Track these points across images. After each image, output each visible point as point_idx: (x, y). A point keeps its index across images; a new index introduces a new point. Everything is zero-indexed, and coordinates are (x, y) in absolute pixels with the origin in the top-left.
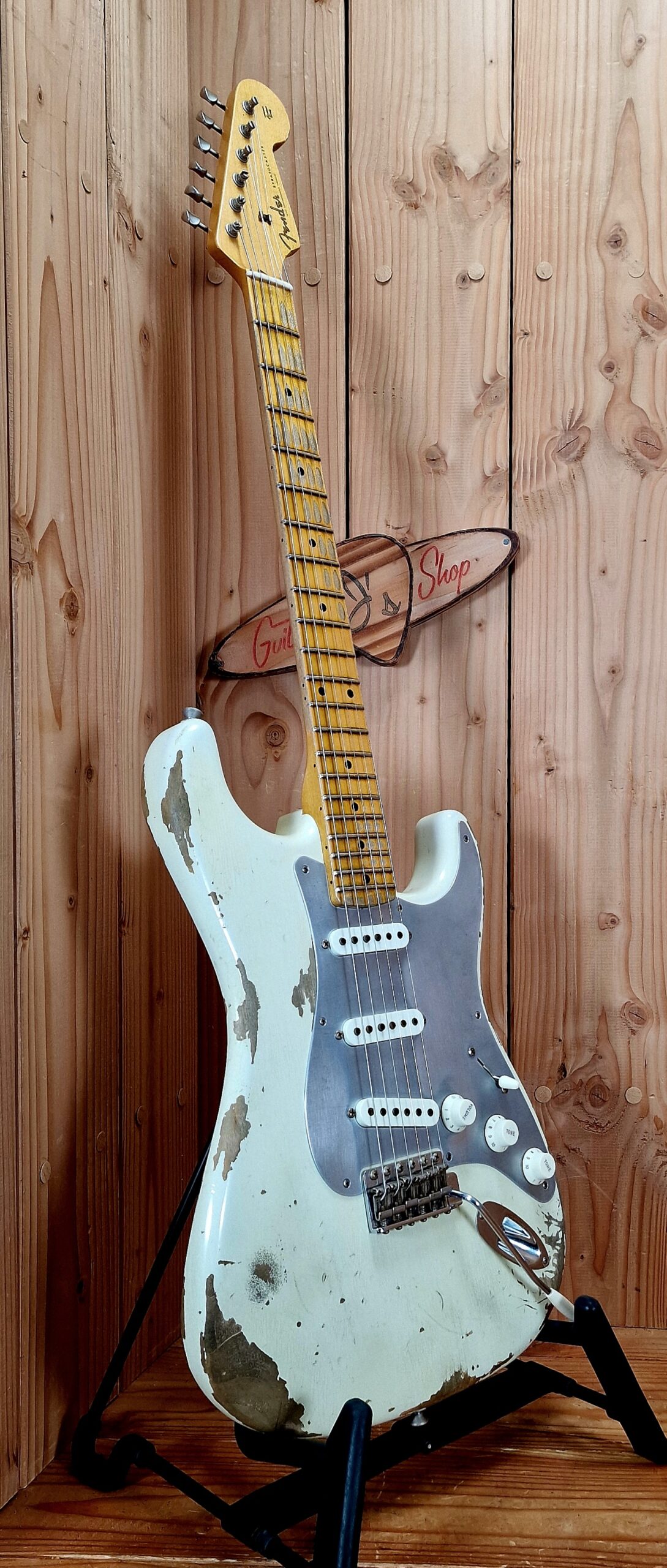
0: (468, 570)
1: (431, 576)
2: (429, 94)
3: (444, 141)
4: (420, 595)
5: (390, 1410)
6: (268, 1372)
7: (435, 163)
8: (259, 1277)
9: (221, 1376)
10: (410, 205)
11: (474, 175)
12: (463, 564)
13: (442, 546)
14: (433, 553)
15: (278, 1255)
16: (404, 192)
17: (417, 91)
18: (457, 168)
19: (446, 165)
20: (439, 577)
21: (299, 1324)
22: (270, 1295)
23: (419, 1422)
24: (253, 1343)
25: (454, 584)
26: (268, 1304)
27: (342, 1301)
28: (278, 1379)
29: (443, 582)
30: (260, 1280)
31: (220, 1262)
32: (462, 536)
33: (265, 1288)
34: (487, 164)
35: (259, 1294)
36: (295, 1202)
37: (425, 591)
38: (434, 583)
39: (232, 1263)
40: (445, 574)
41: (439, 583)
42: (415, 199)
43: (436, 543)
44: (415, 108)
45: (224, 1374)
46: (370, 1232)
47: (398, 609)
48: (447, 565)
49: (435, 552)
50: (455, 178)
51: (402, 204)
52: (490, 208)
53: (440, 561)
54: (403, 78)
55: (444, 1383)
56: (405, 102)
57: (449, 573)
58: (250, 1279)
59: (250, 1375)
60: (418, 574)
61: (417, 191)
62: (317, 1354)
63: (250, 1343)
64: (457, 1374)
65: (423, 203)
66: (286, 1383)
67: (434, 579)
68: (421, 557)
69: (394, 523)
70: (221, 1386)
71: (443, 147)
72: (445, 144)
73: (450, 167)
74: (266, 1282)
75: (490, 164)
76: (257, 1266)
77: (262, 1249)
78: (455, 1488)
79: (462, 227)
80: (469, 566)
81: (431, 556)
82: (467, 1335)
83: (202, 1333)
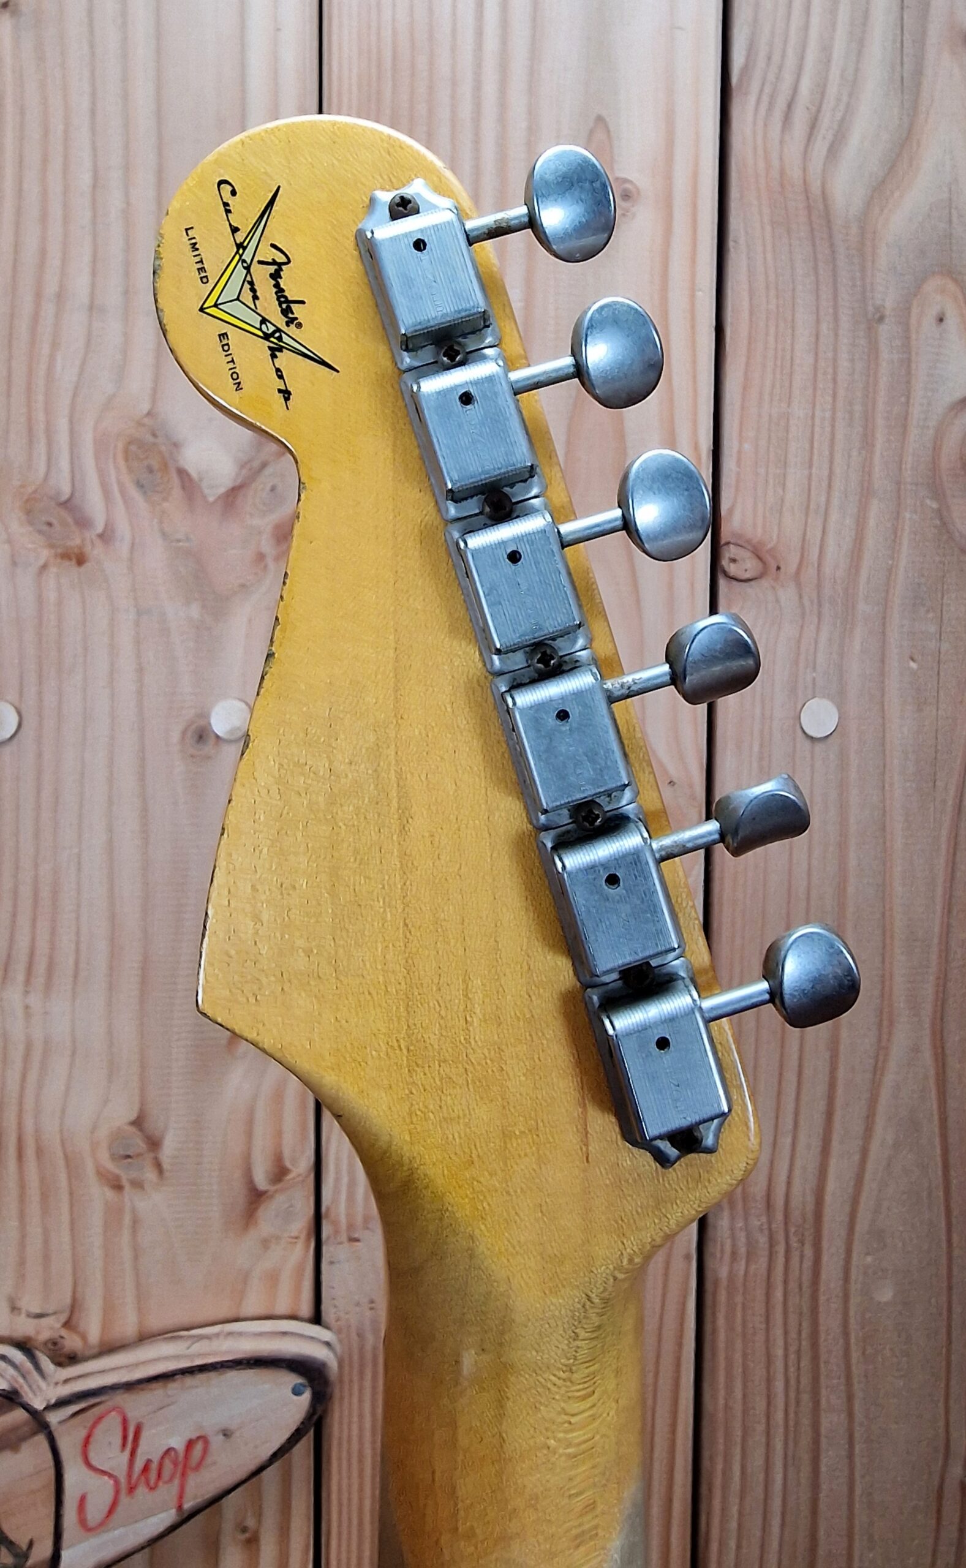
0: (203, 1458)
1: (110, 1475)
2: (112, 297)
3: (145, 407)
4: (83, 1522)
7: (126, 459)
10: (65, 556)
11: (222, 490)
12: (190, 1445)
13: (137, 1406)
14: (113, 1422)
16: (50, 524)
17: (80, 284)
18: (182, 473)
19: (155, 463)
20: (129, 1475)
25: (167, 1492)
29: (142, 1490)
32: (189, 1381)
34: (256, 464)
37: (95, 1511)
38: (117, 1492)
40: (146, 1469)
41: (131, 1489)
42: (78, 541)
43: (121, 1399)
44: (75, 322)
47: (26, 1556)
48: (151, 1447)
49: (119, 1420)
50: (177, 492)
51: (45, 554)
52: (266, 567)
53: (131, 1437)
54: (43, 253)
56: (49, 309)
57: (154, 1466)
60: (75, 1476)
61: (83, 523)
65: (96, 551)
67: (117, 1482)
68: (83, 1433)
69: (31, 1302)
71: (146, 421)
72: (149, 414)
73: (165, 466)
75: (264, 465)
79: (195, 611)
80: (205, 1451)
81: (109, 1435)
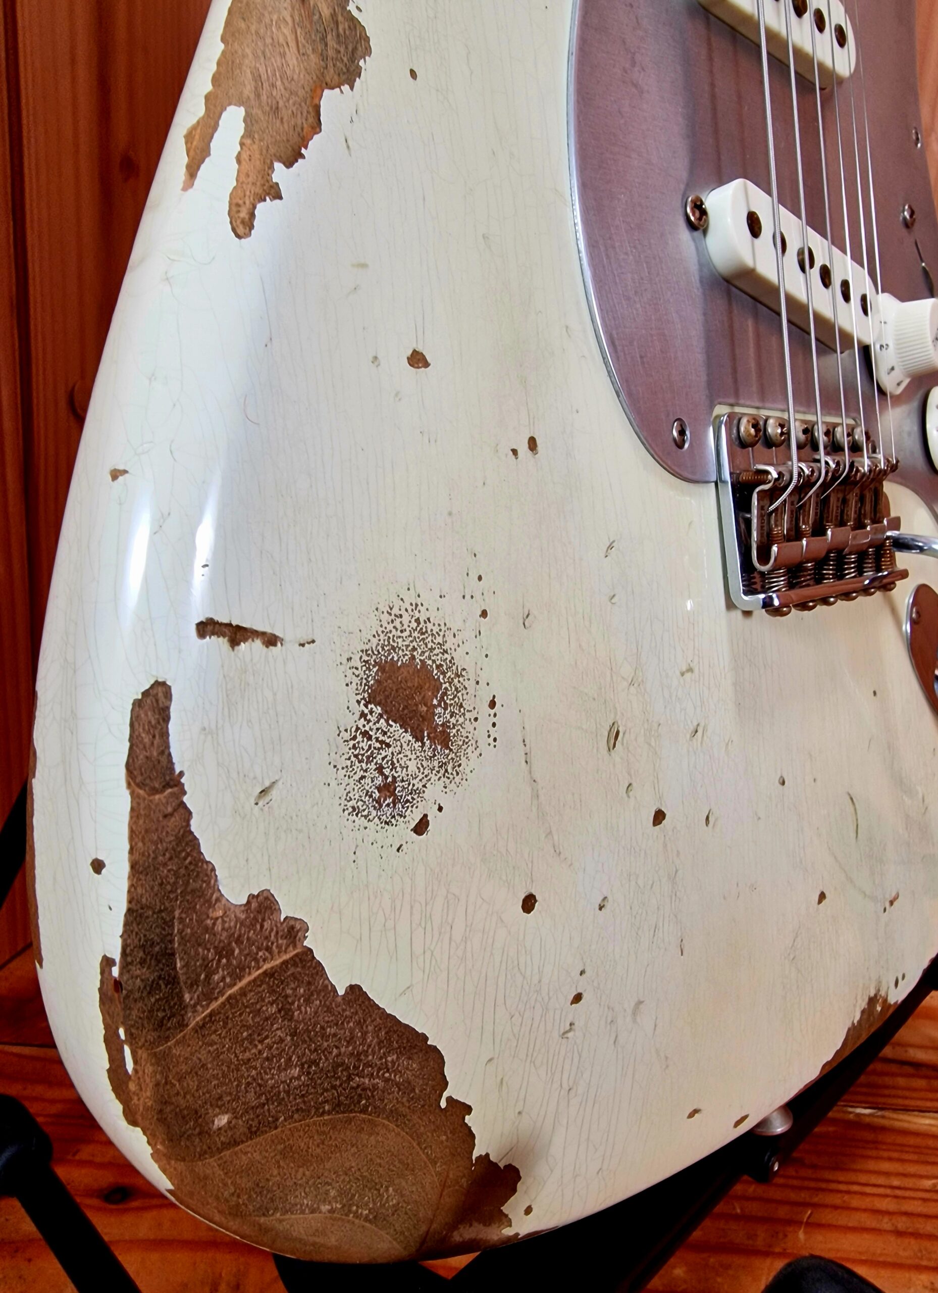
5: (737, 1124)
6: (407, 1087)
8: (390, 714)
9: (205, 1132)
15: (468, 634)
21: (529, 903)
22: (434, 791)
23: (779, 1127)
24: (355, 991)
26: (421, 827)
27: (659, 817)
28: (443, 1104)
30: (396, 727)
31: (206, 628)
33: (412, 766)
35: (387, 789)
36: (532, 444)
39: (271, 640)
45: (222, 1120)
46: (730, 605)
55: (849, 1030)
58: (351, 721)
59: (337, 1106)
62: (578, 998)
63: (341, 992)
64: (872, 1001)
66: (468, 1109)
70: (211, 1166)
74: (419, 738)
76: (382, 669)
77: (410, 598)
78: (801, 1235)
82: (891, 903)
83: (107, 962)
